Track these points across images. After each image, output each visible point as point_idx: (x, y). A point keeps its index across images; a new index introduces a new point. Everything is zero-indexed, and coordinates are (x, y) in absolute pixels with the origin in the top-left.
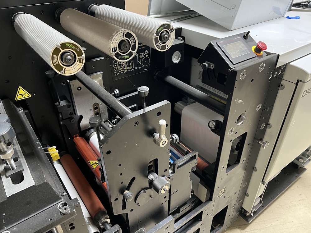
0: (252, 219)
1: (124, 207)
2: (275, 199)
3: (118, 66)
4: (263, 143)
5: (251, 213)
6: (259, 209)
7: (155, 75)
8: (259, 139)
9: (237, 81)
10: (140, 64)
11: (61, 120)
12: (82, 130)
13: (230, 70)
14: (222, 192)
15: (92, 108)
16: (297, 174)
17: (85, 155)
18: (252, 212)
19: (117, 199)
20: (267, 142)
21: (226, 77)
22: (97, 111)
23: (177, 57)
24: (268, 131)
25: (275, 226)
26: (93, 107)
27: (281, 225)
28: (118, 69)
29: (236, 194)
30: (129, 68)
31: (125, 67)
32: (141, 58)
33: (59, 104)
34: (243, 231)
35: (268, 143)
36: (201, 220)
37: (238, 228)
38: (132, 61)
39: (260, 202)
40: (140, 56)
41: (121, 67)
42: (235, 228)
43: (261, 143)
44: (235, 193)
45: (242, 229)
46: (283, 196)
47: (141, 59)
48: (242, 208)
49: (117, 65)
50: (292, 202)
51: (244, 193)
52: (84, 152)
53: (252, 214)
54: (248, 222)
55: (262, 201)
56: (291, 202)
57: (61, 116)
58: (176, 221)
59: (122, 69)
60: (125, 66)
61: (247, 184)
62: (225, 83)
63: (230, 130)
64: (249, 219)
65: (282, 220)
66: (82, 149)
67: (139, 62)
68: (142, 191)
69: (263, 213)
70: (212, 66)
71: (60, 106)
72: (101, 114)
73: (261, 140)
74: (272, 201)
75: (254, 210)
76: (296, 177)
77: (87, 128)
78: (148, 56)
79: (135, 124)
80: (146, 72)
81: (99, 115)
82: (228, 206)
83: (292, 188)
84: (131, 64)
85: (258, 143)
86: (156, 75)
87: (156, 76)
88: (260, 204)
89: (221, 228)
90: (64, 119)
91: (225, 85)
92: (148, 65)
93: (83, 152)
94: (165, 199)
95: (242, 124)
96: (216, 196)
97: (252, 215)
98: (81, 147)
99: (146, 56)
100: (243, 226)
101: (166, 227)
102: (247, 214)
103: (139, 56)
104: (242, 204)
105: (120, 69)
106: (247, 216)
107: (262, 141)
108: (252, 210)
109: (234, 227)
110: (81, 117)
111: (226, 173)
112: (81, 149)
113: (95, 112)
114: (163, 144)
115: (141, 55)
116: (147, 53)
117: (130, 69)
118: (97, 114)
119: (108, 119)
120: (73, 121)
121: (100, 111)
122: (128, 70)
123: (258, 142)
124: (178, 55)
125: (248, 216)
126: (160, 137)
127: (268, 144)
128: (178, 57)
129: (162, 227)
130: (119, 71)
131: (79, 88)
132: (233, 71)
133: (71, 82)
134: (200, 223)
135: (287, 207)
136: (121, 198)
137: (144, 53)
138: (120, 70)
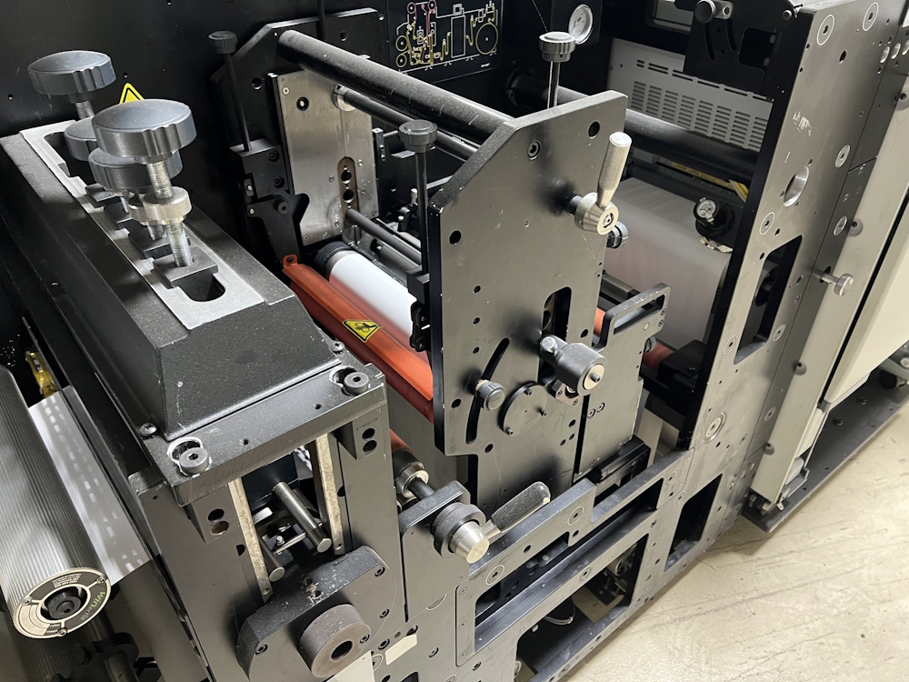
0: (777, 521)
1: (472, 434)
2: (838, 467)
3: (409, 44)
4: (837, 280)
5: (778, 502)
6: (796, 496)
7: (510, 88)
8: (824, 270)
9: (808, 46)
10: (471, 44)
11: (250, 201)
12: (305, 244)
13: (789, 12)
14: (713, 427)
15: (335, 174)
16: (893, 404)
17: (329, 307)
18: (782, 500)
19: (457, 403)
20: (847, 275)
21: (772, 39)
22: (347, 185)
23: (581, 25)
24: (851, 243)
25: (839, 542)
26: (339, 169)
27: (855, 538)
28: (407, 54)
29: (745, 441)
30: (439, 54)
31: (427, 52)
32: (474, 25)
33: (247, 149)
34: (751, 558)
35: (852, 276)
36: (655, 509)
37: (736, 551)
38: (448, 34)
39: (803, 472)
40: (472, 19)
41: (417, 49)
42: (727, 552)
43: (829, 281)
44: (741, 438)
45: (746, 554)
46: (854, 465)
47: (475, 30)
48: (752, 492)
49: (405, 43)
50: (880, 479)
51: (761, 446)
52: (323, 299)
53: (780, 506)
54: (766, 529)
55: (806, 469)
56: (877, 480)
57: (250, 188)
58: (598, 500)
59: (419, 55)
60: (428, 48)
61: (773, 412)
62: (767, 61)
63: (764, 221)
64: (769, 523)
65: (857, 527)
66: (315, 291)
67: (468, 37)
68: (522, 389)
69: (803, 510)
70: (727, 11)
71: (248, 154)
72: (359, 195)
73: (828, 271)
74: (828, 473)
75: (784, 495)
76: (892, 411)
77: (320, 239)
78: (494, 23)
79: (532, 152)
80: (487, 73)
81: (355, 197)
82: (721, 475)
83: (877, 444)
84: (444, 43)
85: (822, 281)
86: (514, 85)
87: (512, 89)
88: (800, 479)
89: (694, 545)
90: (259, 197)
91: (765, 68)
92: (493, 52)
93: (321, 300)
94: (573, 427)
95: (797, 204)
96: (699, 435)
97: (782, 509)
98: (310, 287)
99: (489, 19)
100: (748, 546)
101: (573, 513)
102: (766, 508)
103: (468, 16)
104: (754, 476)
105: (414, 57)
106: (763, 513)
107: (831, 275)
108: (781, 494)
109: (724, 548)
110: (304, 201)
111: (735, 363)
112: (312, 292)
113: (343, 186)
114: (607, 223)
115: (476, 15)
116: (490, 9)
117: (442, 59)
118: (347, 195)
119: (377, 215)
120: (284, 208)
121: (359, 185)
122: (436, 61)
123: (819, 277)
124: (584, 19)
125: (767, 514)
126: (598, 204)
127: (852, 281)
128: (584, 24)
129: (565, 511)
130: (412, 63)
131: (302, 104)
132: (800, 13)
133: (280, 78)
134: (652, 517)
135: (869, 494)
136: (468, 401)
137: (482, 10)
138: (414, 61)
